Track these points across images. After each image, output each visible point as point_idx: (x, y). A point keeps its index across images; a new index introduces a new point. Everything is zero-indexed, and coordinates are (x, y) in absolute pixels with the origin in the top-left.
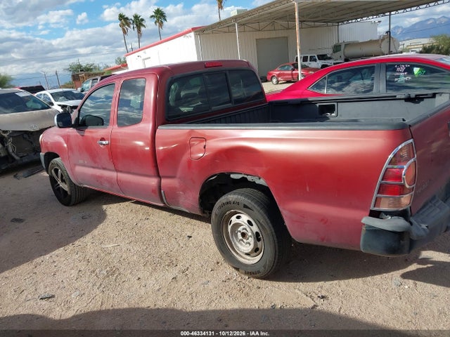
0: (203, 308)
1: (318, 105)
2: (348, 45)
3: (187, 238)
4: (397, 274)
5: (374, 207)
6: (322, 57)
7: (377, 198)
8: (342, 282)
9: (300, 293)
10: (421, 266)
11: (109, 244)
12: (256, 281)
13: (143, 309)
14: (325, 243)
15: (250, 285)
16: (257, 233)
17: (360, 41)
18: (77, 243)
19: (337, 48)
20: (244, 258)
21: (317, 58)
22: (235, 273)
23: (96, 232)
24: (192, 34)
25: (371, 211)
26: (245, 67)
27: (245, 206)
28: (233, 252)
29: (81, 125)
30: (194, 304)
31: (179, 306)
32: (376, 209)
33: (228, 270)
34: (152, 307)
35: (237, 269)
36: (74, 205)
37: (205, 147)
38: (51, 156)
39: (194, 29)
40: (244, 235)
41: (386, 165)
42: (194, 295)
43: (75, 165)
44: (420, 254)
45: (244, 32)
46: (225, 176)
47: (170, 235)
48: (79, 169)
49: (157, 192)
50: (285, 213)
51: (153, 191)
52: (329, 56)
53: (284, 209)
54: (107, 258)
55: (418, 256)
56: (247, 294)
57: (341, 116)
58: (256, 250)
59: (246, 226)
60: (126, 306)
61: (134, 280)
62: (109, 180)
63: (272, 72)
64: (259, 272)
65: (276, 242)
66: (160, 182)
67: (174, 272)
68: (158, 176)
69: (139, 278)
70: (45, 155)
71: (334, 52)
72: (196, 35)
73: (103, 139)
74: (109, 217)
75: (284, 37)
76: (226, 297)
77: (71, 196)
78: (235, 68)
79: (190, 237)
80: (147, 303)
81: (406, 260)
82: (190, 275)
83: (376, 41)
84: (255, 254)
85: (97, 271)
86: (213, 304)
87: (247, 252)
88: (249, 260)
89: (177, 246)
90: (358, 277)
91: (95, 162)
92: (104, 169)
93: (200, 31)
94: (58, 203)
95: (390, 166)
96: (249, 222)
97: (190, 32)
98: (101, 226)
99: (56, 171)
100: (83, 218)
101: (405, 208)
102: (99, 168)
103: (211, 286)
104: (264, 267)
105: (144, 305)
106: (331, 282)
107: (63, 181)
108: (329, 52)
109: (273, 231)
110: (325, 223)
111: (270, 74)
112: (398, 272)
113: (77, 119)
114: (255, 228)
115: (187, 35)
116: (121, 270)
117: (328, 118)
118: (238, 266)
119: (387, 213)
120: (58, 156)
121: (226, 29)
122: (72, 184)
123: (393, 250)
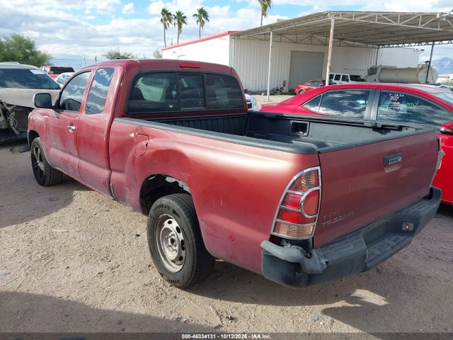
0: (111, 308)
1: (292, 122)
2: (385, 69)
3: (134, 236)
4: (318, 308)
5: (274, 231)
6: (355, 78)
7: (276, 222)
8: (260, 307)
9: (212, 309)
10: (348, 305)
11: (60, 229)
12: (176, 291)
13: (55, 298)
14: (233, 262)
15: (169, 293)
16: (182, 241)
17: (398, 67)
18: (31, 223)
19: (372, 71)
20: (170, 265)
21: (349, 78)
22: (160, 278)
23: (54, 215)
24: (228, 37)
25: (272, 236)
26: (227, 73)
27: (174, 212)
28: (161, 256)
29: (60, 107)
30: (104, 302)
31: (90, 302)
32: (275, 234)
33: (155, 274)
34: (64, 298)
35: (162, 275)
36: (49, 185)
37: (147, 145)
38: (34, 134)
39: (229, 32)
40: (173, 241)
41: (286, 190)
42: (110, 293)
43: (50, 146)
44: (353, 291)
45: (281, 42)
46: (161, 178)
47: (121, 231)
48: (53, 151)
49: (107, 185)
50: (202, 224)
51: (104, 183)
52: (362, 78)
53: (202, 220)
54: (50, 242)
55: (350, 294)
56: (160, 302)
57: (311, 136)
58: (180, 258)
59: (174, 232)
60: (40, 292)
61: (63, 268)
62: (73, 165)
63: (300, 86)
64: (179, 282)
65: (195, 253)
66: (110, 175)
67: (104, 267)
68: (109, 168)
69: (68, 267)
70: (30, 133)
71: (369, 74)
72: (231, 38)
73: (72, 125)
74: (74, 203)
75: (321, 53)
76: (139, 300)
77: (45, 177)
78: (215, 72)
79: (138, 236)
80: (61, 294)
81: (337, 296)
82: (117, 273)
83: (415, 69)
84: (179, 262)
85: (33, 254)
86: (123, 306)
87: (172, 259)
88: (174, 267)
89: (120, 243)
90: (278, 304)
91: (65, 146)
92: (71, 154)
93: (236, 35)
94: (35, 182)
95: (290, 191)
96: (177, 228)
97: (225, 34)
98: (62, 210)
99: (37, 149)
100: (50, 200)
101: (306, 238)
102: (67, 153)
103: (131, 287)
104: (183, 277)
105: (58, 295)
106: (248, 305)
107: (41, 160)
108: (363, 74)
109: (194, 241)
110: (233, 240)
111: (298, 88)
112: (321, 306)
113: (58, 101)
114: (181, 236)
115: (223, 37)
116: (56, 256)
117: (298, 137)
118: (163, 272)
119: (288, 241)
120: (39, 136)
121: (263, 37)
122: (47, 165)
123: (290, 281)
